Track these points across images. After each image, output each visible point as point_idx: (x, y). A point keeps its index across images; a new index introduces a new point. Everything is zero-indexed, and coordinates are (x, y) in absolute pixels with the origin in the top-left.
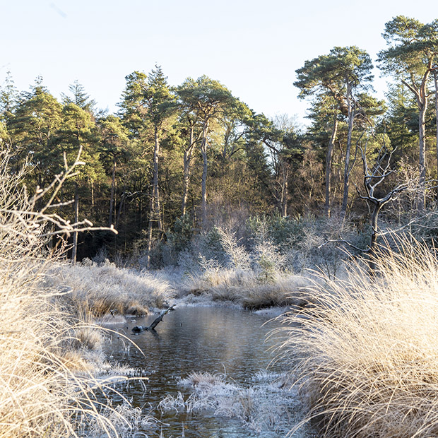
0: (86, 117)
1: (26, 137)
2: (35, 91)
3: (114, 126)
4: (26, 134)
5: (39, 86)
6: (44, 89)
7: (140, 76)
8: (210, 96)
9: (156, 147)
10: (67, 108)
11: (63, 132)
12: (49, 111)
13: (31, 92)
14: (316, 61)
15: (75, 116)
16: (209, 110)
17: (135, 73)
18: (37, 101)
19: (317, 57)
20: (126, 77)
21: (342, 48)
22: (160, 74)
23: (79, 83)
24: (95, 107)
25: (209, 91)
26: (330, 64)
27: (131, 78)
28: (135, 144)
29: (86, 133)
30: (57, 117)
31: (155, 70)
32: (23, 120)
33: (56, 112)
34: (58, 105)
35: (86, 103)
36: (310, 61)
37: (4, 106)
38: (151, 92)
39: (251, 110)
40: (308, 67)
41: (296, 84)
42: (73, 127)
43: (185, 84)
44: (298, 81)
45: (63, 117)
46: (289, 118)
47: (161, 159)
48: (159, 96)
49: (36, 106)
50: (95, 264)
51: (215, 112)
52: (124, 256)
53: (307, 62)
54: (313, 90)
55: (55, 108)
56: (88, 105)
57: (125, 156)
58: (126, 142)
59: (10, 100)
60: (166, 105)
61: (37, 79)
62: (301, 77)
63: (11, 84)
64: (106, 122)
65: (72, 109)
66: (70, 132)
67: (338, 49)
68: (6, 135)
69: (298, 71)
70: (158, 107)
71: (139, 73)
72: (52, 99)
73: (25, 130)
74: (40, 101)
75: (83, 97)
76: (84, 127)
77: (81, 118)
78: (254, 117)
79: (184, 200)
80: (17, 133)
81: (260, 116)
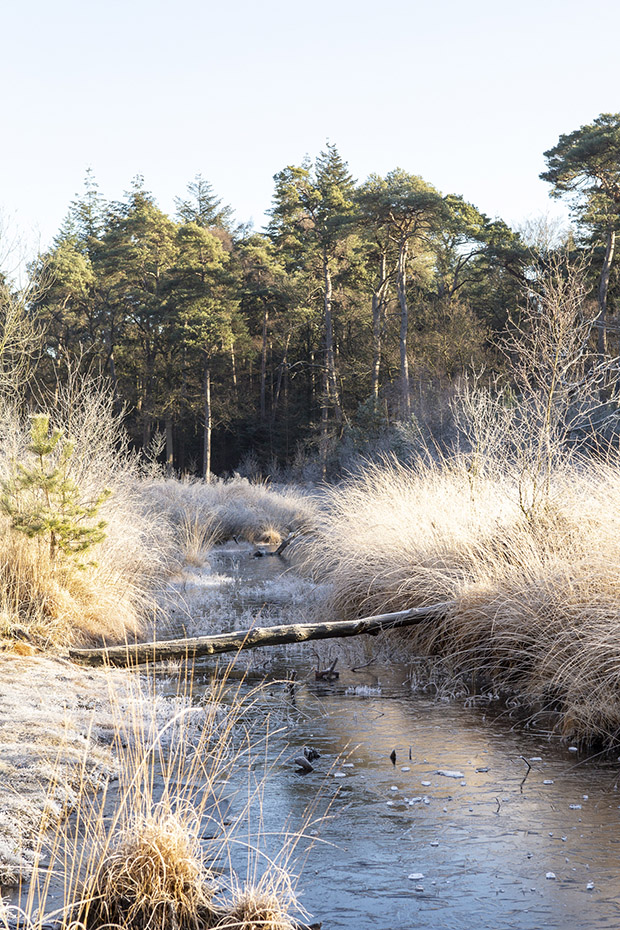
0: (214, 245)
1: (122, 280)
2: (133, 199)
3: (261, 253)
4: (122, 274)
5: (138, 191)
6: (147, 196)
7: (296, 173)
8: (407, 202)
9: (326, 288)
10: (184, 232)
11: (181, 271)
12: (155, 235)
13: (127, 201)
14: (577, 134)
15: (198, 244)
16: (407, 225)
17: (289, 168)
18: (136, 219)
19: (579, 129)
20: (275, 177)
21: (613, 114)
22: (335, 158)
23: (204, 178)
24: (231, 218)
25: (405, 195)
26: (592, 145)
27: (282, 176)
28: (295, 280)
29: (216, 271)
30: (170, 245)
31: (327, 151)
32: (116, 254)
33: (166, 238)
34: (169, 227)
35: (216, 212)
36: (568, 134)
37: (84, 225)
38: (315, 199)
39: (483, 216)
40: (564, 145)
41: (544, 176)
42: (194, 263)
43: (367, 184)
44: (547, 170)
45: (179, 245)
46: (549, 223)
47: (335, 304)
48: (328, 203)
49: (135, 229)
50: (221, 480)
51: (416, 228)
52: (282, 465)
53: (563, 137)
54: (575, 181)
55: (165, 231)
56: (221, 214)
57: (282, 301)
58: (282, 277)
59: (93, 216)
60: (338, 222)
61: (135, 180)
62: (552, 164)
63: (94, 189)
64: (249, 248)
65: (192, 233)
66: (190, 271)
67: (605, 118)
68: (91, 277)
69: (547, 154)
70: (326, 223)
71: (296, 168)
72: (161, 217)
73: (121, 269)
74: (142, 220)
75: (212, 203)
76: (212, 261)
77: (206, 247)
78: (488, 228)
79: (375, 371)
80: (109, 273)
81: (497, 224)
